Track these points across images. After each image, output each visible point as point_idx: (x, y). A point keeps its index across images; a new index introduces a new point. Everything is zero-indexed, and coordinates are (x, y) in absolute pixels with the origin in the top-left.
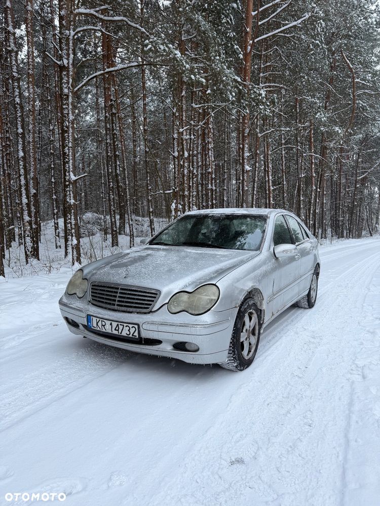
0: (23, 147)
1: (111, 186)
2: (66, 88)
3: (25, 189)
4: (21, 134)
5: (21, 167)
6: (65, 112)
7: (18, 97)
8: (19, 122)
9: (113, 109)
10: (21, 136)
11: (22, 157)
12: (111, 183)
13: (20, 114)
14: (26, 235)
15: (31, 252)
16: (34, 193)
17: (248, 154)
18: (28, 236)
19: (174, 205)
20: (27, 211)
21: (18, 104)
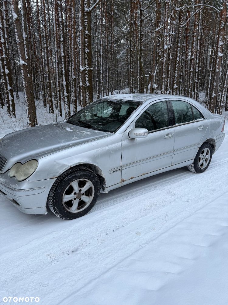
0: (64, 50)
1: (132, 71)
2: (86, 7)
3: (65, 76)
4: (62, 42)
5: (63, 62)
6: (85, 24)
7: (60, 17)
8: (61, 34)
9: (142, 17)
10: (62, 43)
11: (63, 56)
12: (132, 69)
13: (62, 29)
14: (66, 104)
15: (68, 114)
16: (74, 78)
17: (222, 44)
18: (66, 105)
19: (150, 85)
20: (66, 90)
21: (60, 22)
